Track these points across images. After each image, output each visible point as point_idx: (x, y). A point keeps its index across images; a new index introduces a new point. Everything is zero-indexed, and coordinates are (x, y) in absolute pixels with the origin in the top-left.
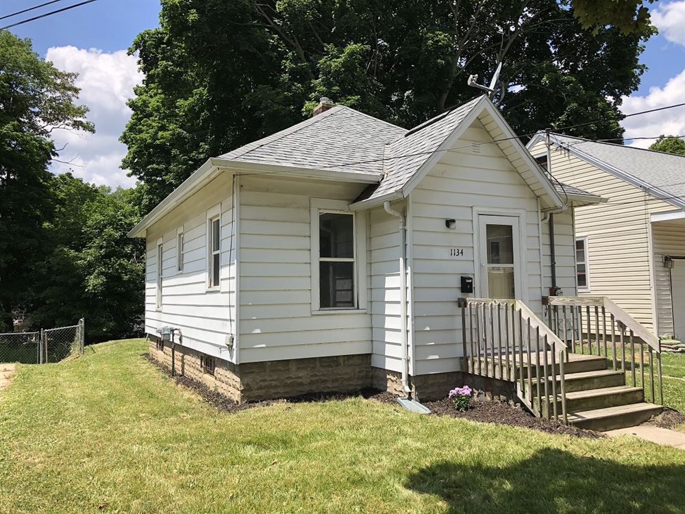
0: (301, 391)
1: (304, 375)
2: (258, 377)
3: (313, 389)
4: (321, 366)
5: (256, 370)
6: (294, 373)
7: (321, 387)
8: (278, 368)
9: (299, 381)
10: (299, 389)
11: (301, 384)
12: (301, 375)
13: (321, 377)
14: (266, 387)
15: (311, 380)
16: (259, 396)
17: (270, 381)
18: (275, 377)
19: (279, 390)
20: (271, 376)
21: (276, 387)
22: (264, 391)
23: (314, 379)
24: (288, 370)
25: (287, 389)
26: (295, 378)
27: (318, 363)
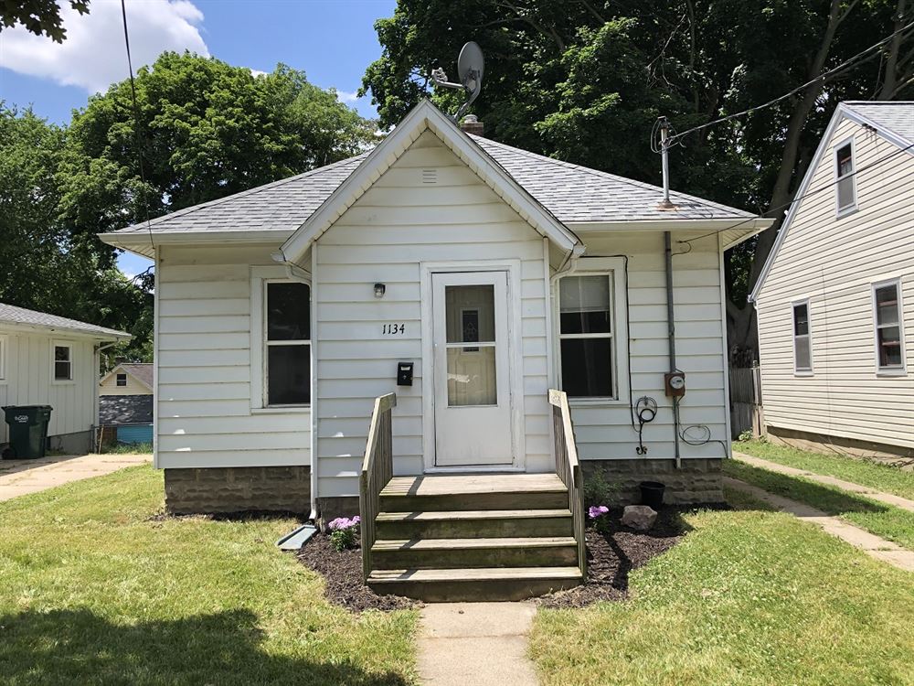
0: (240, 507)
1: (244, 488)
2: (185, 486)
3: (257, 505)
4: (267, 478)
5: (183, 478)
6: (231, 484)
7: (267, 504)
8: (211, 477)
9: (238, 494)
10: (238, 504)
11: (240, 498)
12: (240, 487)
13: (267, 492)
14: (196, 498)
15: (254, 495)
16: (187, 508)
17: (200, 491)
18: (206, 488)
19: (211, 503)
20: (202, 486)
21: (208, 499)
22: (192, 503)
23: (257, 493)
24: (224, 480)
25: (222, 504)
26: (233, 490)
27: (263, 474)
